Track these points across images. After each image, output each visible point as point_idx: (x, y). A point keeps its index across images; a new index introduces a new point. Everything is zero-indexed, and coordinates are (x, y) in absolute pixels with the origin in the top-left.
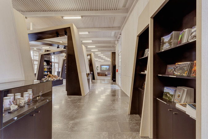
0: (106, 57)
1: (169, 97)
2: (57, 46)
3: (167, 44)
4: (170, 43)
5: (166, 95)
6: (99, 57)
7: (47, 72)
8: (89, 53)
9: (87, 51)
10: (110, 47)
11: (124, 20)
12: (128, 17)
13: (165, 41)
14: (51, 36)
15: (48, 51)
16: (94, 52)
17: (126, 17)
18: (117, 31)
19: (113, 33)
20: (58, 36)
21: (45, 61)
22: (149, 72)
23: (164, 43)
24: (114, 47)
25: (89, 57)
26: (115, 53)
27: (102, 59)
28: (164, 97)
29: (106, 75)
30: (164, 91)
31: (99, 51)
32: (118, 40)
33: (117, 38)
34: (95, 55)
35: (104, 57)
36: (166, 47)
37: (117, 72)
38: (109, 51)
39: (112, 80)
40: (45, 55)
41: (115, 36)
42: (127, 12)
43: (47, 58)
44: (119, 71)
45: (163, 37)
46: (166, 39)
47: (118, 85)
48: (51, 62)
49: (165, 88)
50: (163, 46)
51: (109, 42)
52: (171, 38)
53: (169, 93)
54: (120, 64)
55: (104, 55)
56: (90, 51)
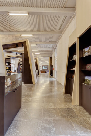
0: (46, 60)
1: (88, 82)
2: (16, 53)
3: (87, 53)
4: (88, 52)
5: (87, 81)
6: (42, 61)
7: (8, 70)
8: (35, 58)
9: (34, 56)
10: (49, 54)
11: (59, 37)
12: (62, 36)
13: (85, 51)
14: (13, 47)
15: (9, 56)
16: (38, 57)
17: (60, 36)
18: (54, 44)
19: (51, 45)
20: (17, 47)
21: (7, 63)
22: (76, 69)
23: (85, 52)
24: (51, 54)
25: (35, 60)
26: (52, 58)
27: (43, 62)
28: (85, 82)
29: (46, 72)
30: (85, 79)
31: (42, 57)
32: (54, 50)
33: (54, 48)
34: (39, 59)
35: (45, 60)
36: (86, 54)
37: (54, 69)
38: (48, 56)
39: (50, 75)
40: (7, 59)
41: (53, 47)
42: (61, 33)
43: (8, 61)
44: (55, 69)
45: (85, 49)
46: (86, 50)
47: (55, 78)
48: (11, 64)
49: (86, 77)
50: (84, 54)
51: (49, 51)
52: (89, 49)
53: (88, 80)
54: (56, 65)
55: (45, 59)
56: (36, 56)
